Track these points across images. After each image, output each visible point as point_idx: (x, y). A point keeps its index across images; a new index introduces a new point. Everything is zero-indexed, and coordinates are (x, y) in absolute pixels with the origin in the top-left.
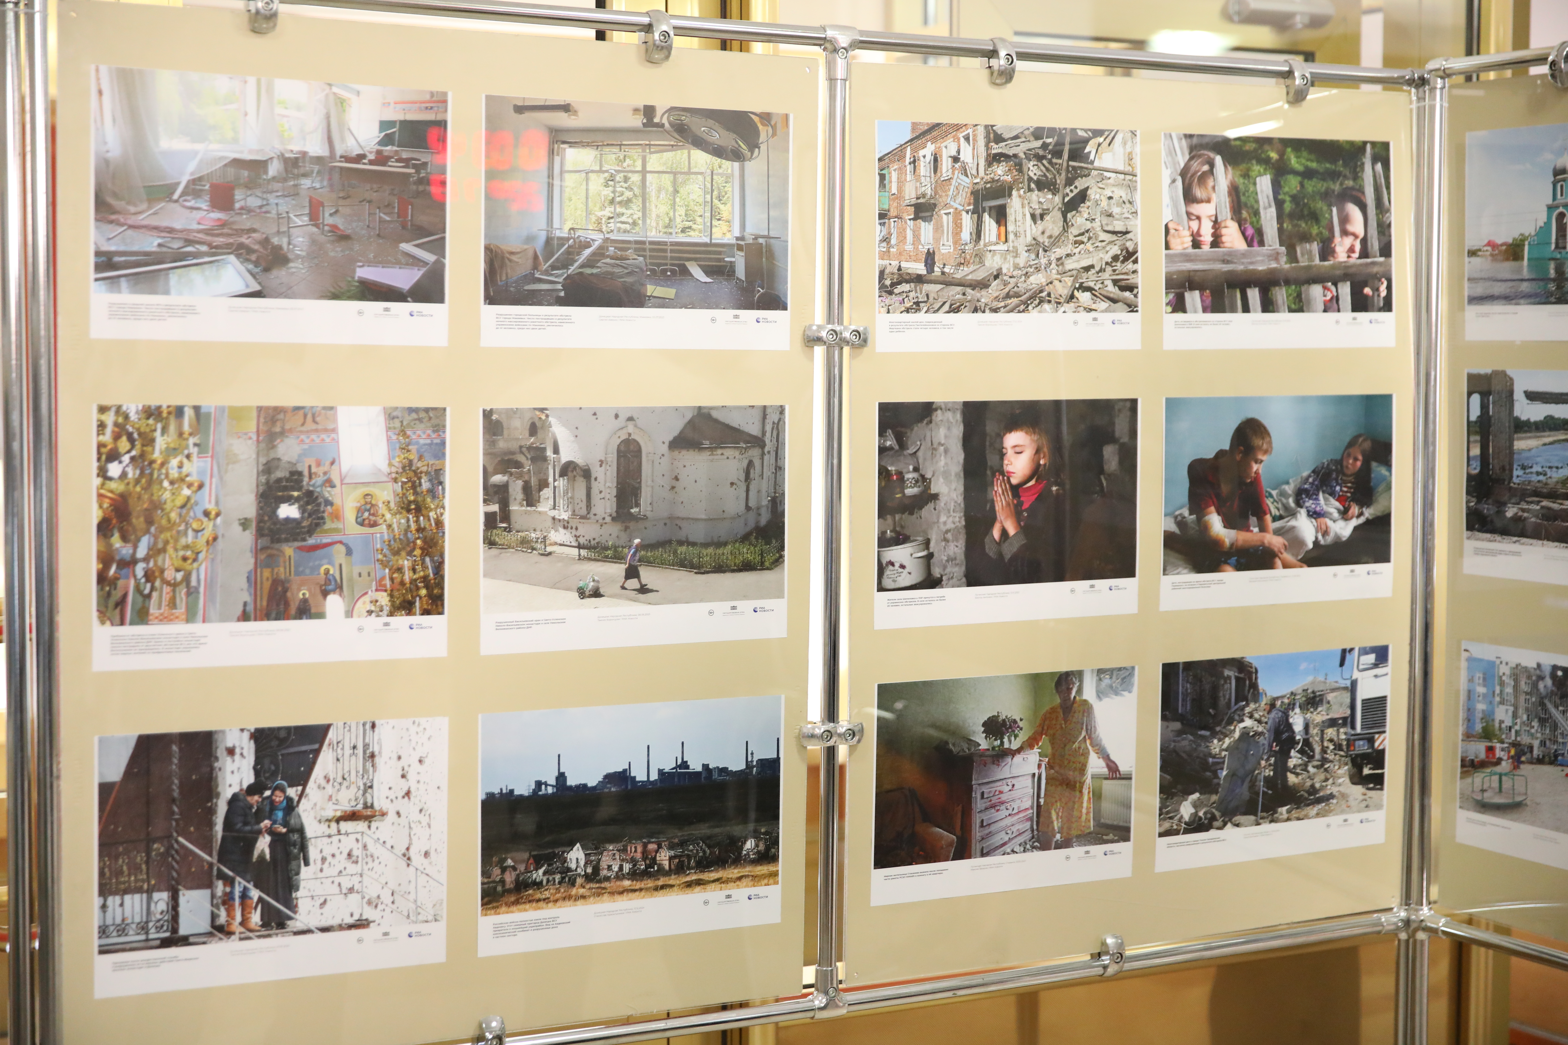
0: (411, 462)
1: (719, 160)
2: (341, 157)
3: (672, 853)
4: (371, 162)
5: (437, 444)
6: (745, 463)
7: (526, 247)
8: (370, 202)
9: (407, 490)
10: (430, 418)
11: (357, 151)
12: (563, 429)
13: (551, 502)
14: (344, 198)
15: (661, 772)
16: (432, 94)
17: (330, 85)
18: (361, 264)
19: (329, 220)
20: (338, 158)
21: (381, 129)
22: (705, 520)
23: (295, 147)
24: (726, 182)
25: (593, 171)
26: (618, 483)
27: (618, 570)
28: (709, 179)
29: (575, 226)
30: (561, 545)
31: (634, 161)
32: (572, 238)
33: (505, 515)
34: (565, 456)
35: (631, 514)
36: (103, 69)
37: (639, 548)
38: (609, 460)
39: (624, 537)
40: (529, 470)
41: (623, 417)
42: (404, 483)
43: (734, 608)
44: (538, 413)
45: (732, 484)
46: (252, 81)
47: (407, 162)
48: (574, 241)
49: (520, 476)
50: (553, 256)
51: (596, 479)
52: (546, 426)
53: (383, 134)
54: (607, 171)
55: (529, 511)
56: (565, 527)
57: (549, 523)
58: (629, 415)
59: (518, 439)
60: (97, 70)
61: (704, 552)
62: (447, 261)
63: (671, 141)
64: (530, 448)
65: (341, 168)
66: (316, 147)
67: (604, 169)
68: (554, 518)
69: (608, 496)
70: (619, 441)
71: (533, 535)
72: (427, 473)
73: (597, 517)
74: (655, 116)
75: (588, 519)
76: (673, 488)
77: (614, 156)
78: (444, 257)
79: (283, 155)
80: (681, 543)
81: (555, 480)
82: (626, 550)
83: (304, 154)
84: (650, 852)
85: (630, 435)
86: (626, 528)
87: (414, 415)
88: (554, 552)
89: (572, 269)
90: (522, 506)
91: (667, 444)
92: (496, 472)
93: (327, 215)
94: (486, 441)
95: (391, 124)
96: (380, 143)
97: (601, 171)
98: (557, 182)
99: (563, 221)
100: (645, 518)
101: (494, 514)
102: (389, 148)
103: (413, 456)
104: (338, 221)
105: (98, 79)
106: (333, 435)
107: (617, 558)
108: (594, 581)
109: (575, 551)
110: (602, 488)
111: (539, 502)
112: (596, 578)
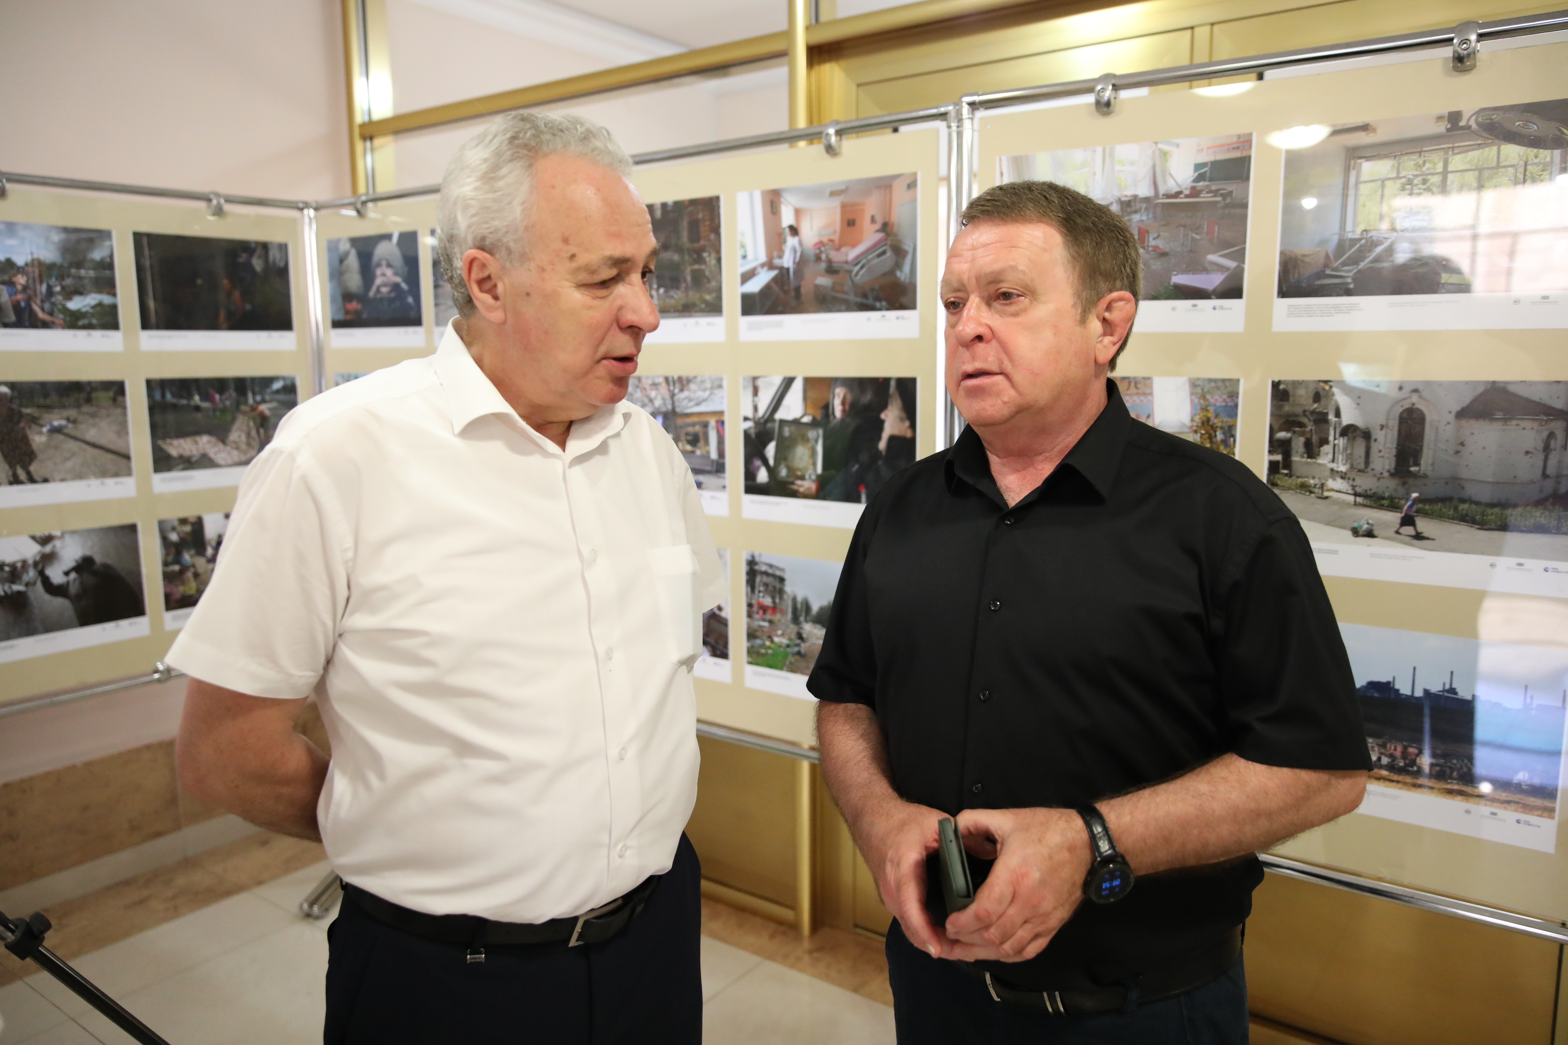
0: (1208, 420)
1: (1535, 150)
2: (1163, 195)
3: (1434, 761)
4: (1187, 196)
5: (1230, 406)
6: (1545, 434)
7: (1318, 249)
8: (1184, 226)
9: (1205, 439)
10: (1226, 387)
11: (1176, 189)
12: (1345, 398)
13: (1330, 456)
14: (1164, 225)
15: (1426, 692)
16: (1239, 136)
17: (1156, 143)
18: (1175, 273)
19: (1153, 243)
20: (1161, 196)
21: (1195, 171)
22: (1492, 483)
23: (1129, 192)
24: (1543, 171)
25: (1389, 179)
26: (1398, 444)
27: (1393, 518)
28: (1521, 170)
29: (1368, 228)
30: (1337, 491)
31: (1435, 164)
32: (1363, 238)
33: (1287, 463)
34: (1346, 420)
35: (1410, 472)
36: (1004, 159)
37: (1416, 501)
38: (1390, 425)
39: (1401, 491)
40: (1311, 430)
41: (1407, 389)
42: (1202, 434)
43: (1520, 564)
44: (1322, 384)
45: (1527, 453)
46: (1099, 150)
47: (1216, 193)
48: (1367, 242)
49: (1302, 434)
50: (1343, 254)
51: (1376, 440)
52: (1329, 395)
53: (1196, 174)
54: (1404, 177)
55: (1309, 463)
56: (1342, 478)
57: (1328, 473)
58: (1414, 387)
59: (1302, 405)
60: (1000, 160)
61: (1490, 511)
62: (1247, 266)
63: (1477, 140)
64: (1313, 412)
65: (1163, 204)
66: (1144, 190)
67: (1401, 175)
68: (1332, 470)
69: (1387, 455)
70: (1401, 410)
71: (1312, 482)
72: (1222, 428)
73: (1375, 472)
74: (1460, 120)
75: (1367, 472)
76: (1457, 452)
77: (1412, 163)
78: (1244, 262)
79: (1120, 199)
80: (1463, 501)
81: (1335, 439)
82: (1403, 502)
83: (1135, 197)
84: (1410, 754)
85: (1413, 404)
86: (1404, 484)
87: (1213, 384)
88: (1331, 497)
89: (1362, 265)
90: (1303, 457)
91: (1454, 413)
92: (1281, 430)
93: (1151, 239)
94: (1273, 405)
95: (1204, 165)
96: (1195, 181)
97: (1398, 178)
98: (1351, 192)
99: (1355, 224)
100: (1425, 476)
101: (1277, 462)
102: (1201, 184)
103: (1211, 415)
104: (1160, 243)
105: (1000, 166)
106: (1150, 398)
107: (1393, 506)
108: (1368, 523)
109: (1351, 498)
110: (1381, 447)
111: (1319, 455)
112: (1371, 522)
